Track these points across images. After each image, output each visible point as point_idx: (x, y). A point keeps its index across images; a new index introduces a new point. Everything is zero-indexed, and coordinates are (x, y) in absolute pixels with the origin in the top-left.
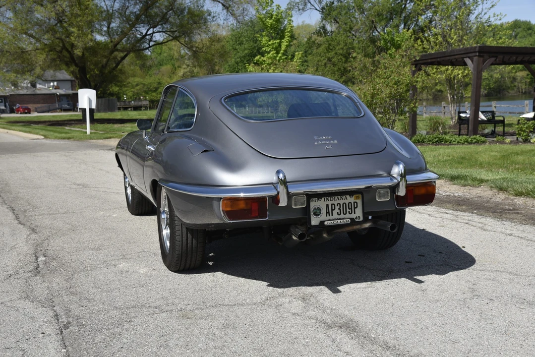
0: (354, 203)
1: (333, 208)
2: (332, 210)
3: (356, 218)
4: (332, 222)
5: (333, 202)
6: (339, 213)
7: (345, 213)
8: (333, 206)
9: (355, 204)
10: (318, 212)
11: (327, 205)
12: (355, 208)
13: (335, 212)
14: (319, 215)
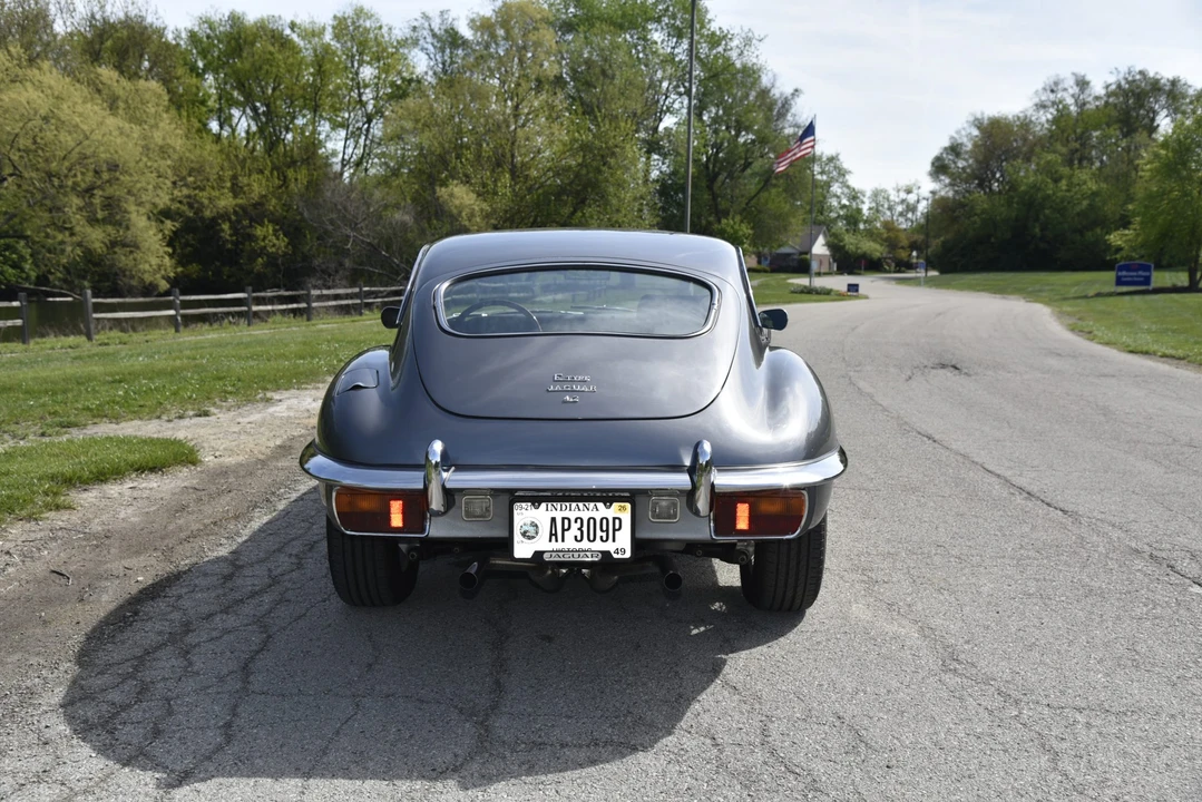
0: (614, 519)
1: (566, 527)
2: (563, 530)
3: (617, 551)
4: (561, 554)
5: (566, 514)
6: (579, 538)
7: (592, 538)
8: (566, 521)
9: (617, 521)
10: (532, 530)
11: (553, 520)
12: (614, 530)
13: (569, 535)
14: (533, 537)
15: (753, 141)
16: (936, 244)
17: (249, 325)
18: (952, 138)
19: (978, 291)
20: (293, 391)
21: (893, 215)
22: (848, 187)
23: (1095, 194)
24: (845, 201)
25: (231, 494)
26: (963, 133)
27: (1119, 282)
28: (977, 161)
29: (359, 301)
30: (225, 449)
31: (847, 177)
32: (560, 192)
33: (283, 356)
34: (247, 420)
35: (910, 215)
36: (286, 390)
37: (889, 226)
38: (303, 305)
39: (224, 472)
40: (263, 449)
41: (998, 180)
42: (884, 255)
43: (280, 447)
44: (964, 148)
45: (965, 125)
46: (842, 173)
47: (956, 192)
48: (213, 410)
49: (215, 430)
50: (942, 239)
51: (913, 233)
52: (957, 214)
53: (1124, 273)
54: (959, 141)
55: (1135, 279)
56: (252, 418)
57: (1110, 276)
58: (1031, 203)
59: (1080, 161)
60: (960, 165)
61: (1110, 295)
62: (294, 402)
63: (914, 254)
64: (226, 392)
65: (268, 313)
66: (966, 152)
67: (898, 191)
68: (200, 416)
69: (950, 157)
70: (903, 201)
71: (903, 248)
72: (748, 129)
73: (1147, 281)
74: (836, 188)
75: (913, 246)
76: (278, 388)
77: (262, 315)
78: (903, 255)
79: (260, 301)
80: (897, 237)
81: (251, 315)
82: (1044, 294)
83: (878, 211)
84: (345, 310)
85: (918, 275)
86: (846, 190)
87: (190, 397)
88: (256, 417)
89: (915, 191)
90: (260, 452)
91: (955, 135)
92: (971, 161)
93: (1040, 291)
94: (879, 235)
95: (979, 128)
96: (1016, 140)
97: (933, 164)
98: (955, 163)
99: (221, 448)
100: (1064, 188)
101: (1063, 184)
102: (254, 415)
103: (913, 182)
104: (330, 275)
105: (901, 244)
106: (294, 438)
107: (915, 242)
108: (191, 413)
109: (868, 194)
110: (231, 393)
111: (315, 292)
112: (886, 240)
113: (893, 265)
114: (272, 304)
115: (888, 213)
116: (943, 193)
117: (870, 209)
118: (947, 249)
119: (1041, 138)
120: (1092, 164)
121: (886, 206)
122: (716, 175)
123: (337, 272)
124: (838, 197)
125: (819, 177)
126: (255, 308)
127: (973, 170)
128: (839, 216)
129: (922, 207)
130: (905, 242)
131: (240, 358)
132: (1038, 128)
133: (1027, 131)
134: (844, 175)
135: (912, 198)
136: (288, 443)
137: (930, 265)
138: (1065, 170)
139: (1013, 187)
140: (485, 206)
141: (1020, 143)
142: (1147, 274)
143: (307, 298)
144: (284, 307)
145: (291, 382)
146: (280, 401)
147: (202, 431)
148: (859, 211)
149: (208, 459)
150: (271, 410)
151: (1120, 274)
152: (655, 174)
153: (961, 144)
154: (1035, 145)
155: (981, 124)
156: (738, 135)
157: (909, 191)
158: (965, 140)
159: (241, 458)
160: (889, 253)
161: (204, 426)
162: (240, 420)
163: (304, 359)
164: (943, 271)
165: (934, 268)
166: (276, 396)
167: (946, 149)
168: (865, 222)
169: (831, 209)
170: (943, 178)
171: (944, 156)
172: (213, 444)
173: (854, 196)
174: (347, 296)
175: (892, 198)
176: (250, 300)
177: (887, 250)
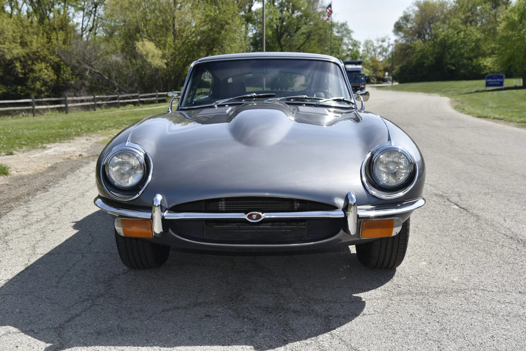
15: (301, 16)
16: (397, 68)
17: (34, 116)
18: (405, 12)
19: (418, 92)
20: (57, 144)
21: (375, 54)
22: (352, 39)
23: (478, 40)
24: (350, 47)
25: (26, 186)
26: (410, 9)
27: (488, 85)
28: (417, 23)
29: (93, 103)
30: (22, 168)
31: (352, 34)
32: (199, 44)
33: (51, 128)
34: (33, 156)
35: (384, 54)
36: (54, 143)
37: (373, 60)
38: (63, 105)
39: (22, 178)
40: (42, 168)
41: (428, 34)
42: (371, 75)
43: (50, 167)
44: (411, 17)
45: (412, 5)
46: (349, 32)
47: (407, 40)
48: (15, 152)
49: (17, 161)
50: (400, 65)
51: (386, 63)
52: (407, 51)
53: (490, 80)
54: (408, 14)
55: (496, 83)
56: (36, 155)
57: (483, 82)
58: (445, 46)
59: (471, 22)
60: (409, 27)
61: (483, 91)
62: (58, 148)
63: (387, 74)
64: (21, 144)
65: (44, 110)
66: (412, 19)
67: (378, 41)
68: (8, 155)
69: (404, 22)
70: (381, 46)
71: (380, 71)
72: (299, 9)
73: (501, 84)
74: (346, 40)
75: (386, 70)
76: (49, 142)
77: (41, 111)
78: (380, 74)
79: (39, 103)
80: (377, 65)
81: (35, 111)
82: (450, 92)
83: (368, 52)
84: (87, 108)
85: (388, 85)
86: (351, 41)
87: (3, 147)
88: (38, 155)
89: (387, 40)
90: (40, 170)
91: (406, 11)
92: (414, 24)
93: (449, 91)
94: (368, 64)
95: (418, 6)
96: (437, 12)
97: (395, 26)
98: (406, 25)
99: (20, 168)
100: (462, 36)
101: (462, 34)
102: (36, 154)
103: (386, 36)
104: (78, 90)
105: (379, 69)
106: (57, 163)
107: (387, 68)
108: (4, 154)
109: (363, 43)
110: (24, 145)
111: (69, 98)
112: (371, 67)
113: (376, 80)
114: (46, 105)
115: (373, 53)
116: (400, 41)
117: (363, 51)
118: (402, 70)
119: (450, 11)
120: (477, 24)
121: (372, 49)
122: (282, 34)
123: (81, 88)
124: (347, 45)
125: (337, 34)
126: (37, 107)
127: (415, 29)
128: (347, 55)
129: (390, 49)
130: (381, 68)
131: (29, 129)
132: (449, 6)
133: (443, 7)
134: (349, 33)
135: (385, 45)
136: (54, 166)
137: (395, 79)
138: (462, 27)
139: (436, 36)
140: (160, 52)
141: (440, 13)
142: (501, 80)
143: (65, 102)
144: (53, 106)
145: (56, 139)
146: (50, 148)
147: (10, 162)
148: (358, 52)
149: (14, 173)
150: (46, 152)
151: (488, 80)
152: (250, 34)
153: (410, 15)
154: (448, 14)
155: (419, 4)
156: (293, 12)
157: (383, 41)
158: (411, 13)
159: (30, 172)
160: (374, 73)
161: (11, 159)
162: (30, 156)
163: (63, 129)
164: (401, 82)
165: (396, 81)
166: (48, 146)
167: (401, 18)
168: (361, 57)
169: (343, 51)
170: (400, 33)
171: (401, 21)
172: (16, 166)
173: (355, 44)
174: (88, 101)
175: (375, 45)
176: (34, 103)
177: (372, 72)
